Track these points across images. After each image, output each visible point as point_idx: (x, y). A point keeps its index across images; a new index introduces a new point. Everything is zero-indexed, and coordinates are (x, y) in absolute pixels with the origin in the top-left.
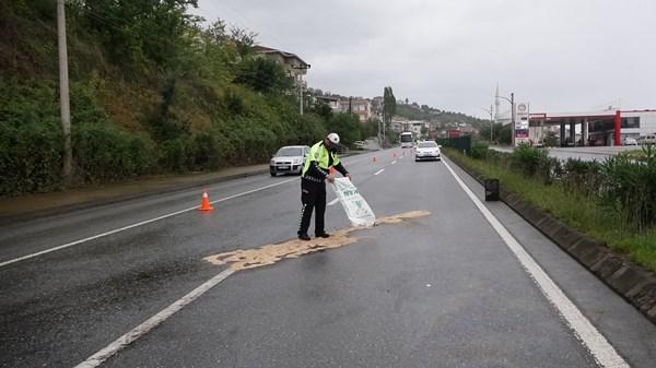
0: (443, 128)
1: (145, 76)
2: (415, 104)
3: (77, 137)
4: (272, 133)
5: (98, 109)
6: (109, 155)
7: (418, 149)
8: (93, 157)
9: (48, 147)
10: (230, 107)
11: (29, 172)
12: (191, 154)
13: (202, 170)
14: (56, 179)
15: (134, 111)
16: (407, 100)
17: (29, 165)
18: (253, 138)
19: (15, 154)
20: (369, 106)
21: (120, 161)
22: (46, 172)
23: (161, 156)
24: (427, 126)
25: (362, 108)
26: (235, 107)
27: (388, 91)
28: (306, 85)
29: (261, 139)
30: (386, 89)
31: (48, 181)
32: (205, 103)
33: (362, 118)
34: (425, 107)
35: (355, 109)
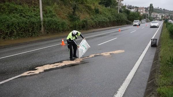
0: (169, 16)
1: (70, 4)
2: (161, 9)
3: (44, 22)
4: (108, 19)
5: (54, 14)
6: (55, 26)
7: (151, 24)
8: (50, 27)
9: (36, 25)
10: (96, 12)
11: (30, 31)
12: (80, 26)
13: (83, 30)
14: (38, 33)
15: (66, 14)
16: (158, 7)
17: (31, 29)
18: (101, 20)
19: (26, 27)
20: (144, 9)
21: (58, 28)
22: (35, 31)
23: (71, 26)
24: (163, 15)
25: (142, 10)
26: (97, 11)
27: (151, 5)
28: (123, 4)
29: (104, 20)
30: (151, 4)
31: (36, 33)
32: (88, 11)
33: (142, 13)
34: (164, 9)
35: (139, 11)
